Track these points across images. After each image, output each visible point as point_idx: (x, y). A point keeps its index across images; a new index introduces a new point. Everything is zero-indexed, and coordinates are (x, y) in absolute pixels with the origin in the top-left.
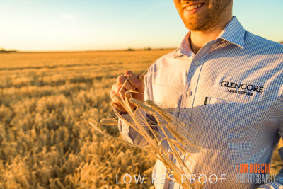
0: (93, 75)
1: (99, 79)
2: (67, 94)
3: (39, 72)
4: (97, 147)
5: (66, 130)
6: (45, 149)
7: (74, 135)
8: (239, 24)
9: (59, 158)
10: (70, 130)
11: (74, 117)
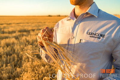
0: (30, 28)
1: (33, 30)
2: (17, 38)
3: (2, 26)
4: (31, 64)
5: (16, 56)
6: (4, 65)
7: (20, 59)
8: (96, 6)
9: (12, 70)
10: (18, 56)
11: (20, 49)
